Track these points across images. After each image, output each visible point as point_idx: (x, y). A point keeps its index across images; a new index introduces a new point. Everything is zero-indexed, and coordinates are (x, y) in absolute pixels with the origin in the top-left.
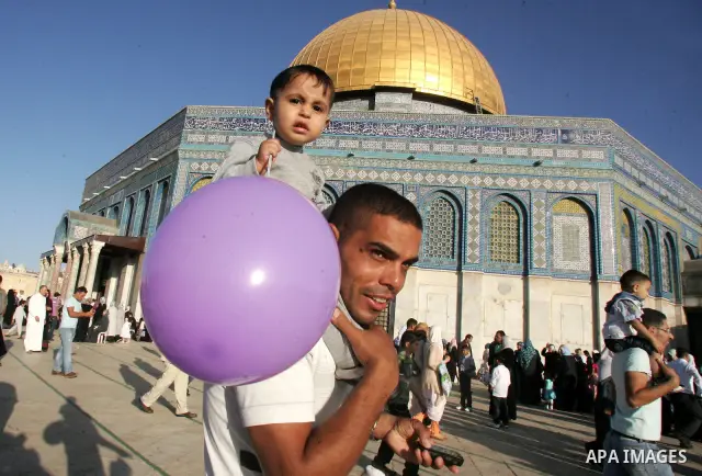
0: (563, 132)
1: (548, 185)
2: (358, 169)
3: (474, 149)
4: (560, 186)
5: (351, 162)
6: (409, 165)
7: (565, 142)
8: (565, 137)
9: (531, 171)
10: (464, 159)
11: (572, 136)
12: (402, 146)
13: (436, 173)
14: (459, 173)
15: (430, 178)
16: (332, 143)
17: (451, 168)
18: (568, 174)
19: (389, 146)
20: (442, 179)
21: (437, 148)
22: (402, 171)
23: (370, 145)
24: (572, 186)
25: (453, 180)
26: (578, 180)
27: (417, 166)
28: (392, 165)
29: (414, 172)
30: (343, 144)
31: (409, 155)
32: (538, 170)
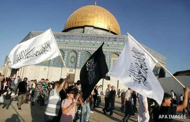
0: (115, 38)
1: (110, 50)
2: (69, 46)
3: (94, 42)
4: (113, 50)
5: (67, 45)
6: (80, 46)
7: (115, 40)
8: (115, 39)
9: (107, 47)
10: (92, 44)
11: (117, 39)
12: (79, 41)
13: (86, 47)
14: (91, 48)
15: (84, 49)
16: (63, 40)
17: (89, 46)
18: (115, 48)
19: (76, 41)
20: (87, 49)
21: (86, 42)
22: (78, 47)
23: (72, 41)
24: (116, 51)
25: (89, 49)
26: (117, 49)
27: (82, 46)
28: (76, 45)
29: (81, 47)
30: (65, 41)
31: (80, 43)
32: (108, 47)
